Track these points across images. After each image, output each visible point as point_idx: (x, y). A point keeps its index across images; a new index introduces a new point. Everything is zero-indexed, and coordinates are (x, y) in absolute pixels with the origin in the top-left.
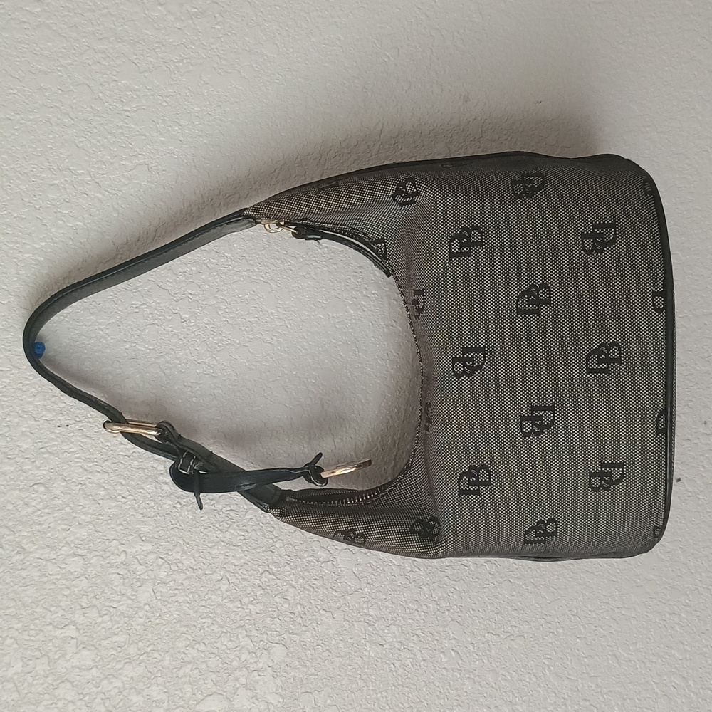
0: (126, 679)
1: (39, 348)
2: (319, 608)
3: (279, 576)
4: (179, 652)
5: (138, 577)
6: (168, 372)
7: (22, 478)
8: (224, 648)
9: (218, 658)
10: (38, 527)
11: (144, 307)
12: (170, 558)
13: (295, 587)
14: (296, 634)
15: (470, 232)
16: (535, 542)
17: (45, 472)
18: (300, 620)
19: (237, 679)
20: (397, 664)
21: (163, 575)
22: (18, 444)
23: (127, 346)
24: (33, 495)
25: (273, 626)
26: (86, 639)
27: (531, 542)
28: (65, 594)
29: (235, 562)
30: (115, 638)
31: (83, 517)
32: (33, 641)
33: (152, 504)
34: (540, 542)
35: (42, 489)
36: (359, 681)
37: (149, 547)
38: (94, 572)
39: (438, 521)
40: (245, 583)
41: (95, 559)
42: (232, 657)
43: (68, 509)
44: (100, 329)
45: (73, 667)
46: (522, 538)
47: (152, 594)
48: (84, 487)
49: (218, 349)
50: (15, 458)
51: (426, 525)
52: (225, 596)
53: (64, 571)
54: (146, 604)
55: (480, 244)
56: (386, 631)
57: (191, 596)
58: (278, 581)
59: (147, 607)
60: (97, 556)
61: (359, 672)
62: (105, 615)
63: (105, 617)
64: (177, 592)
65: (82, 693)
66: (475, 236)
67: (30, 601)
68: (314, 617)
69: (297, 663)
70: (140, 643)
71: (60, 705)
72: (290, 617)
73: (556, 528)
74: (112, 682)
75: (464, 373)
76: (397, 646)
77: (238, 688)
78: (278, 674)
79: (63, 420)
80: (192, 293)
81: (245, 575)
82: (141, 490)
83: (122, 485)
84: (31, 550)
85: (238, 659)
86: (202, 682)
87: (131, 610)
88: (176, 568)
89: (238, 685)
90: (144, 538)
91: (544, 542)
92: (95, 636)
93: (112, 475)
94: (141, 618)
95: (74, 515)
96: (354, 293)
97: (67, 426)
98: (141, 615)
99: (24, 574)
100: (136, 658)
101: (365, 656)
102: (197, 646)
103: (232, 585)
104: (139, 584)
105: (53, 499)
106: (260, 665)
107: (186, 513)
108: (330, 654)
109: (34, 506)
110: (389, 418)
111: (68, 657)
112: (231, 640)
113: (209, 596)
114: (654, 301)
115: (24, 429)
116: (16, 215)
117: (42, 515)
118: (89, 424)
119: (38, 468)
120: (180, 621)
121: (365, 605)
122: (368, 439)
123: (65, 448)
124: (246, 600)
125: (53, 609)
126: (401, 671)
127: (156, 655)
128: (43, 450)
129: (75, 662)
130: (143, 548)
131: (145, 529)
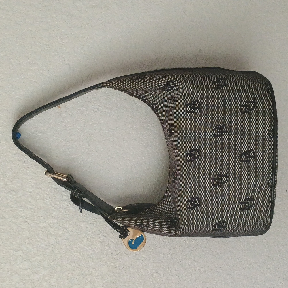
0: (41, 275)
1: (18, 135)
2: (123, 252)
3: (108, 238)
4: (64, 266)
5: (50, 233)
6: (70, 150)
7: (6, 188)
8: (83, 265)
9: (80, 270)
10: (11, 209)
11: (63, 122)
12: (64, 226)
13: (114, 243)
14: (113, 262)
15: (194, 102)
16: (217, 230)
17: (15, 186)
18: (115, 257)
19: (87, 279)
20: (153, 279)
21: (60, 233)
22: (6, 173)
23: (54, 137)
24: (10, 195)
25: (104, 258)
26: (26, 257)
27: (215, 230)
28: (19, 237)
29: (90, 230)
30: (38, 258)
31: (30, 206)
32: (4, 256)
33: (58, 203)
34: (219, 230)
35: (14, 193)
36: (137, 284)
37: (56, 221)
38: (32, 229)
39: (178, 220)
40: (94, 240)
41: (33, 224)
42: (85, 270)
43: (24, 202)
44: (44, 130)
45: (20, 268)
46: (211, 228)
47: (55, 240)
48: (31, 194)
49: (91, 142)
50: (4, 179)
51: (172, 221)
52: (85, 244)
53: (19, 228)
54: (52, 244)
55: (198, 108)
56: (150, 265)
57: (71, 243)
58: (107, 240)
59: (52, 246)
60: (34, 223)
61: (137, 281)
62: (35, 247)
63: (35, 248)
64: (65, 240)
65: (22, 279)
66: (197, 104)
67: (5, 239)
68: (121, 256)
69: (112, 275)
70: (48, 261)
71: (13, 283)
72: (111, 255)
73: (226, 225)
74: (35, 276)
75: (191, 160)
76: (154, 271)
77: (87, 283)
78: (104, 278)
79: (25, 165)
80: (83, 118)
81: (94, 236)
82: (55, 197)
83: (47, 194)
84: (7, 218)
85: (88, 271)
86: (72, 279)
87: (46, 246)
88: (66, 231)
89: (87, 282)
90: (54, 217)
91: (221, 230)
92: (30, 256)
93: (43, 190)
94: (49, 250)
95: (26, 205)
96: (148, 124)
97: (27, 168)
98: (50, 249)
99: (3, 227)
100: (46, 267)
101: (140, 274)
102: (72, 264)
103: (88, 240)
104: (50, 236)
105: (18, 198)
106: (97, 274)
107: (72, 208)
108: (126, 272)
109: (10, 200)
110: (158, 177)
111: (18, 264)
112: (86, 263)
113: (79, 243)
114: (269, 133)
115: (9, 168)
116: (14, 80)
117: (13, 204)
118: (36, 168)
119: (13, 184)
120: (65, 253)
121: (142, 253)
122: (149, 185)
123: (25, 177)
124: (93, 247)
125: (14, 243)
126: (154, 282)
127: (54, 266)
128: (16, 177)
129: (21, 266)
130: (53, 221)
131: (54, 213)
